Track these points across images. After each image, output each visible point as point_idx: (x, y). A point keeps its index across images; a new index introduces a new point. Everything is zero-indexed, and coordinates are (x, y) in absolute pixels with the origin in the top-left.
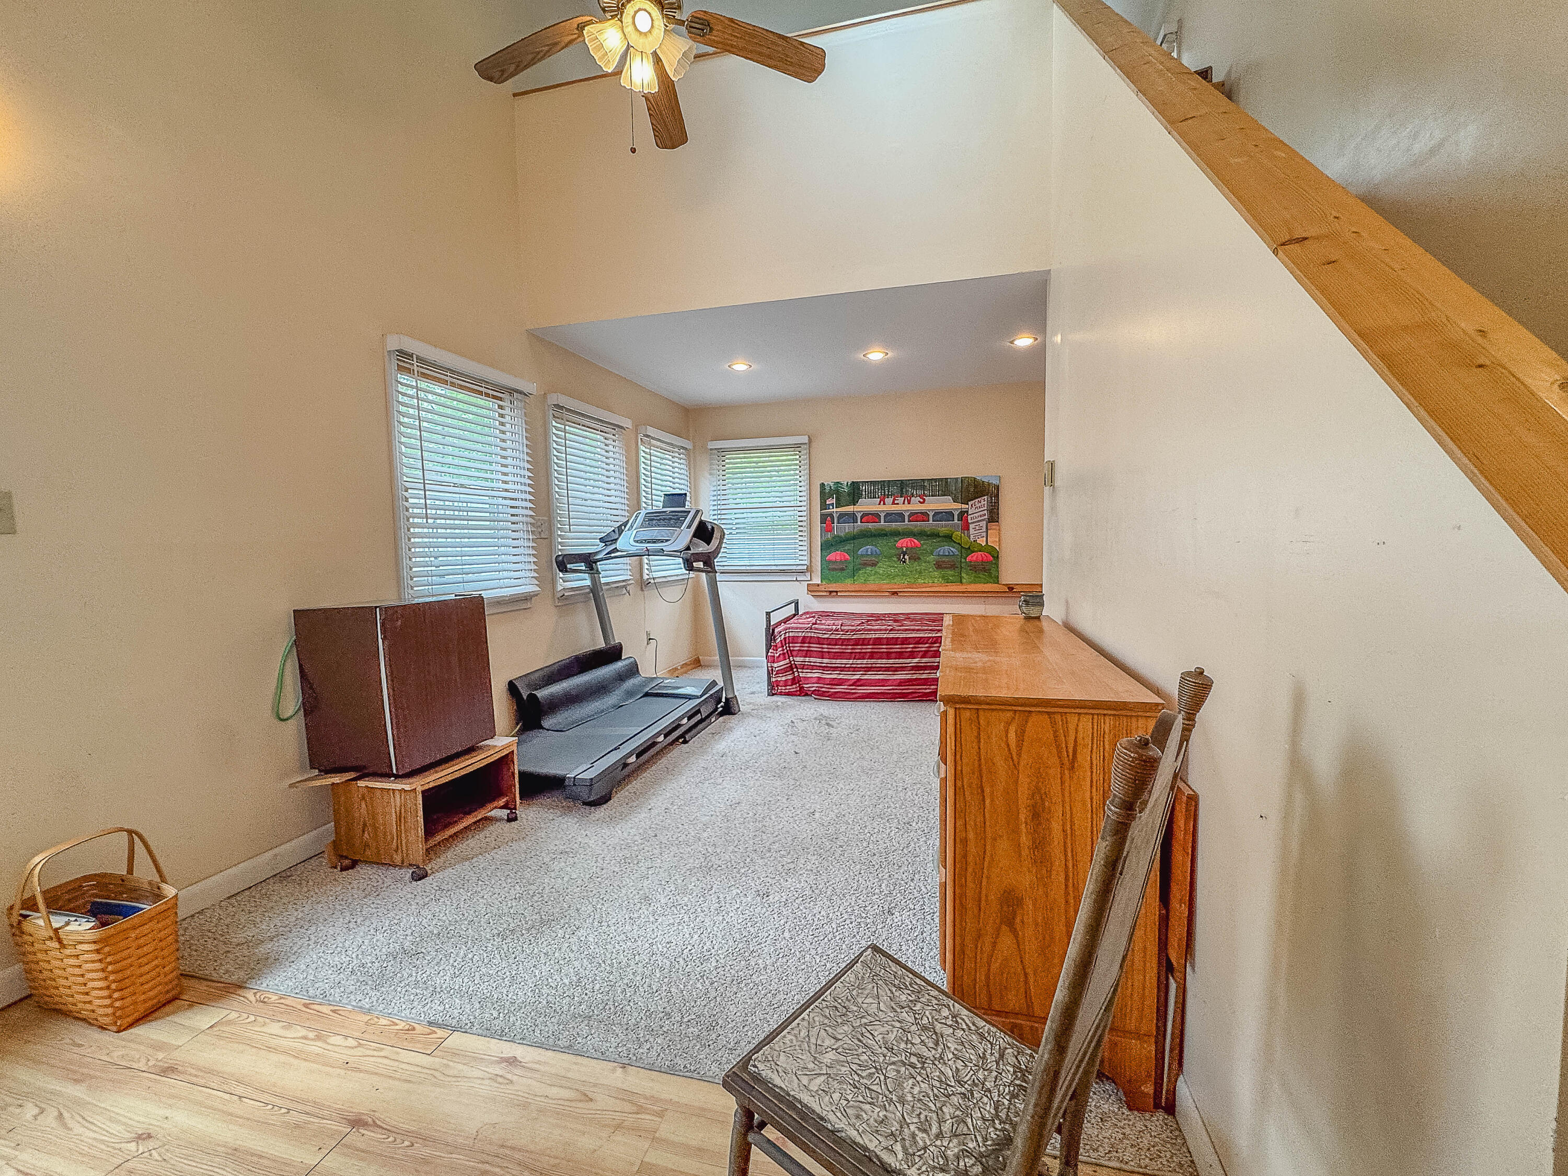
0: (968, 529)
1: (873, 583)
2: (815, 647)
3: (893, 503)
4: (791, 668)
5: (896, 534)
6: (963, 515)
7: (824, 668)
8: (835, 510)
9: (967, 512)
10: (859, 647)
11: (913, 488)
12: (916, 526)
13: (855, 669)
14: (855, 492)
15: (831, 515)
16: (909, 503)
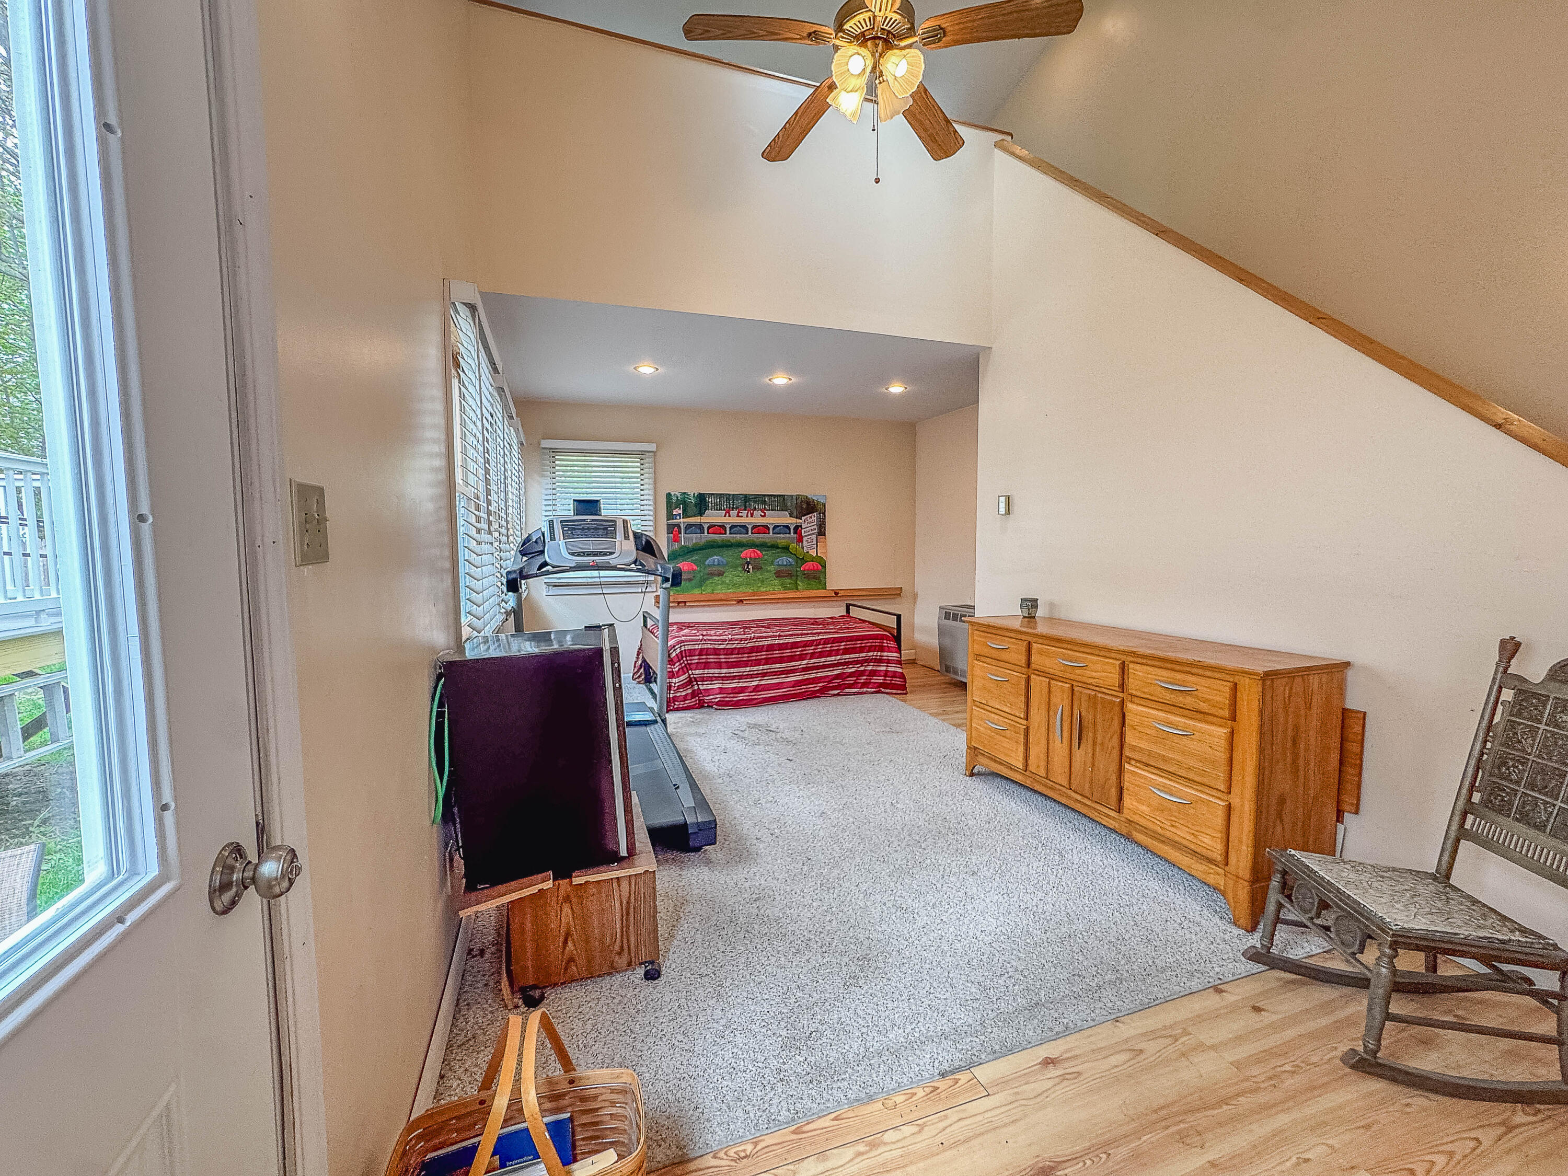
0: (802, 542)
1: (721, 591)
2: (712, 659)
3: (738, 516)
4: (690, 682)
5: (740, 545)
6: (797, 528)
7: (723, 678)
8: (682, 520)
9: (801, 526)
10: (754, 654)
11: (755, 502)
12: (758, 538)
13: (752, 676)
14: (702, 503)
15: (678, 526)
16: (752, 516)
